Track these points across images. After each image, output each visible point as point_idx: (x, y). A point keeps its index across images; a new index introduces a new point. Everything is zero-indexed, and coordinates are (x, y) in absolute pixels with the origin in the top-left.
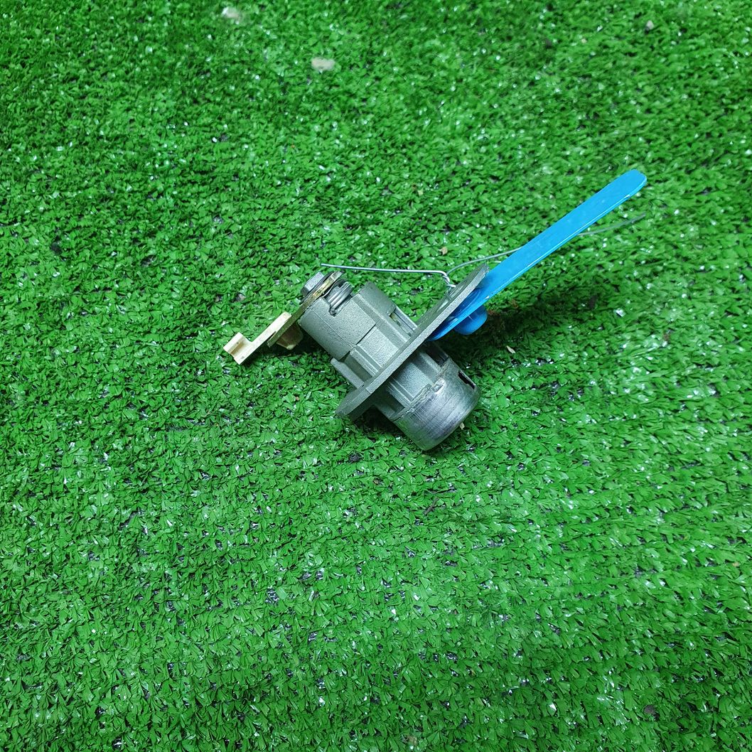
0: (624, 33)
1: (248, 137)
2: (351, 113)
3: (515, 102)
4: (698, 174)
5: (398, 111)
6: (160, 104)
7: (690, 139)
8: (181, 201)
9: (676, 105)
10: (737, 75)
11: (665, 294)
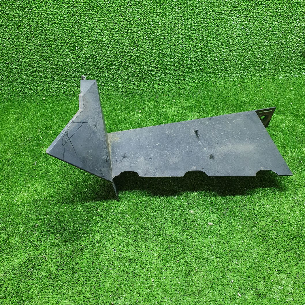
0: (270, 222)
1: (196, 237)
2: (216, 234)
3: (249, 235)
4: (287, 253)
5: (225, 235)
6: (179, 229)
7: (285, 245)
8: (183, 249)
9: (282, 238)
10: (294, 232)
11: (281, 278)
